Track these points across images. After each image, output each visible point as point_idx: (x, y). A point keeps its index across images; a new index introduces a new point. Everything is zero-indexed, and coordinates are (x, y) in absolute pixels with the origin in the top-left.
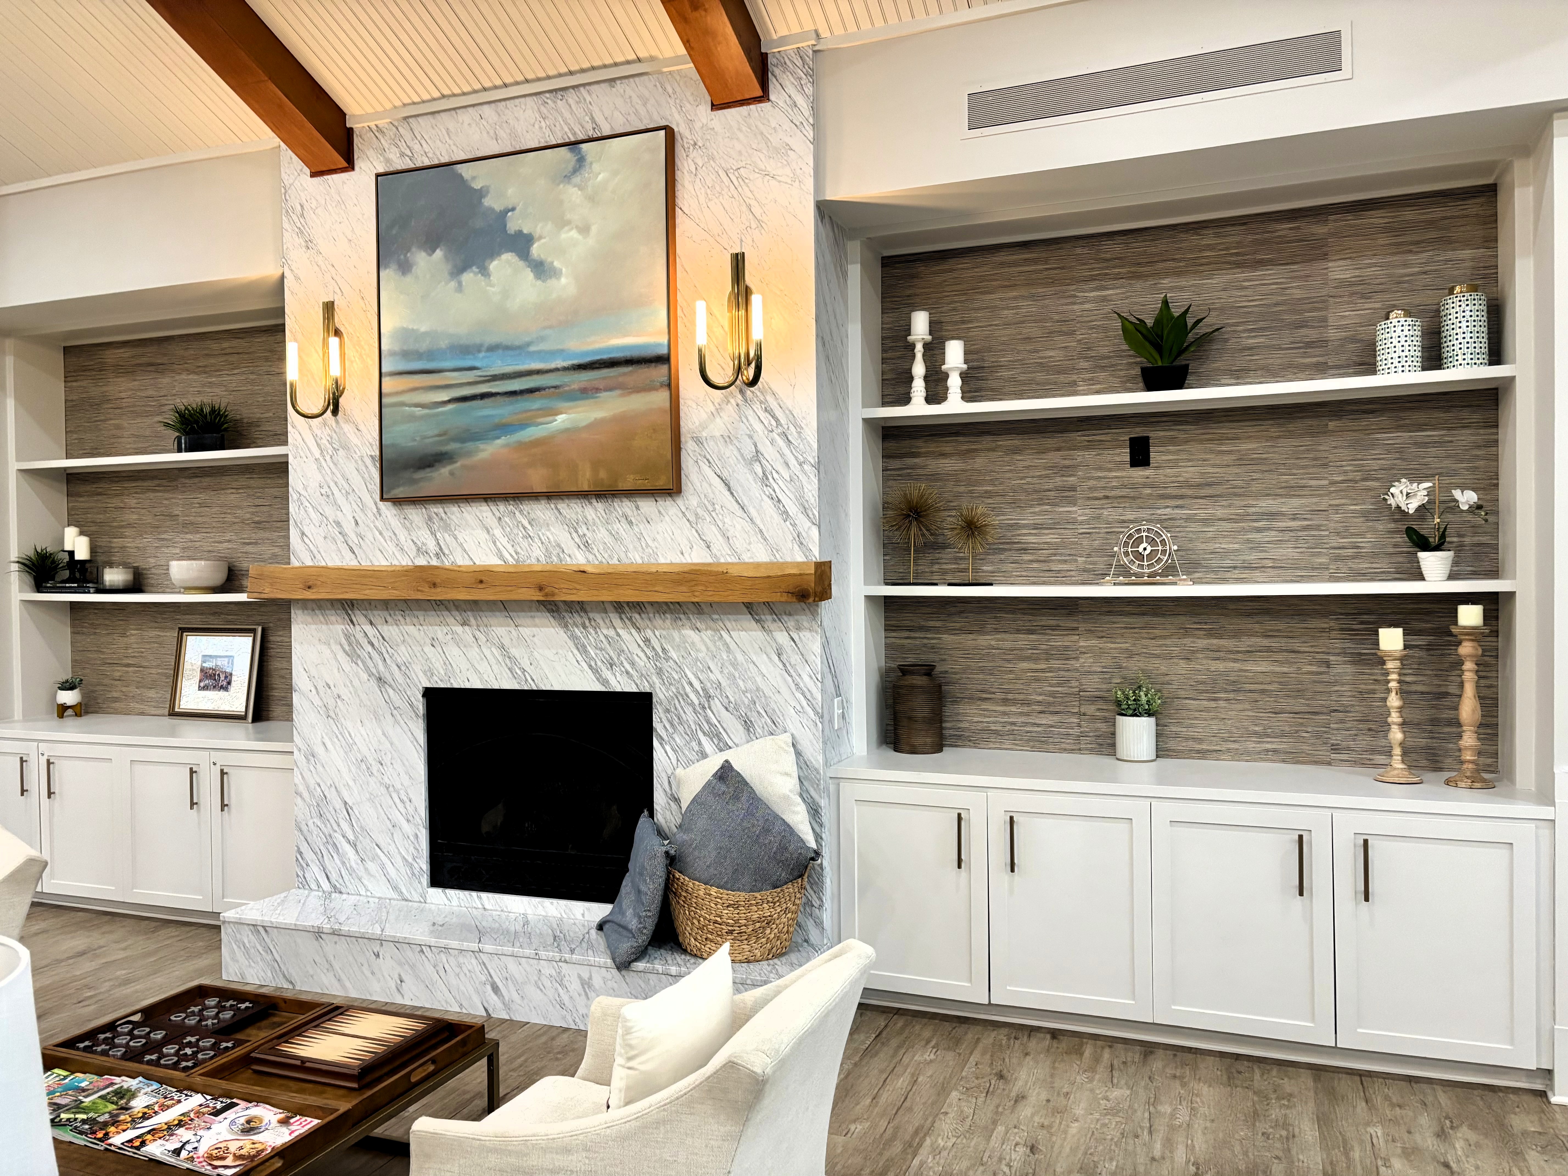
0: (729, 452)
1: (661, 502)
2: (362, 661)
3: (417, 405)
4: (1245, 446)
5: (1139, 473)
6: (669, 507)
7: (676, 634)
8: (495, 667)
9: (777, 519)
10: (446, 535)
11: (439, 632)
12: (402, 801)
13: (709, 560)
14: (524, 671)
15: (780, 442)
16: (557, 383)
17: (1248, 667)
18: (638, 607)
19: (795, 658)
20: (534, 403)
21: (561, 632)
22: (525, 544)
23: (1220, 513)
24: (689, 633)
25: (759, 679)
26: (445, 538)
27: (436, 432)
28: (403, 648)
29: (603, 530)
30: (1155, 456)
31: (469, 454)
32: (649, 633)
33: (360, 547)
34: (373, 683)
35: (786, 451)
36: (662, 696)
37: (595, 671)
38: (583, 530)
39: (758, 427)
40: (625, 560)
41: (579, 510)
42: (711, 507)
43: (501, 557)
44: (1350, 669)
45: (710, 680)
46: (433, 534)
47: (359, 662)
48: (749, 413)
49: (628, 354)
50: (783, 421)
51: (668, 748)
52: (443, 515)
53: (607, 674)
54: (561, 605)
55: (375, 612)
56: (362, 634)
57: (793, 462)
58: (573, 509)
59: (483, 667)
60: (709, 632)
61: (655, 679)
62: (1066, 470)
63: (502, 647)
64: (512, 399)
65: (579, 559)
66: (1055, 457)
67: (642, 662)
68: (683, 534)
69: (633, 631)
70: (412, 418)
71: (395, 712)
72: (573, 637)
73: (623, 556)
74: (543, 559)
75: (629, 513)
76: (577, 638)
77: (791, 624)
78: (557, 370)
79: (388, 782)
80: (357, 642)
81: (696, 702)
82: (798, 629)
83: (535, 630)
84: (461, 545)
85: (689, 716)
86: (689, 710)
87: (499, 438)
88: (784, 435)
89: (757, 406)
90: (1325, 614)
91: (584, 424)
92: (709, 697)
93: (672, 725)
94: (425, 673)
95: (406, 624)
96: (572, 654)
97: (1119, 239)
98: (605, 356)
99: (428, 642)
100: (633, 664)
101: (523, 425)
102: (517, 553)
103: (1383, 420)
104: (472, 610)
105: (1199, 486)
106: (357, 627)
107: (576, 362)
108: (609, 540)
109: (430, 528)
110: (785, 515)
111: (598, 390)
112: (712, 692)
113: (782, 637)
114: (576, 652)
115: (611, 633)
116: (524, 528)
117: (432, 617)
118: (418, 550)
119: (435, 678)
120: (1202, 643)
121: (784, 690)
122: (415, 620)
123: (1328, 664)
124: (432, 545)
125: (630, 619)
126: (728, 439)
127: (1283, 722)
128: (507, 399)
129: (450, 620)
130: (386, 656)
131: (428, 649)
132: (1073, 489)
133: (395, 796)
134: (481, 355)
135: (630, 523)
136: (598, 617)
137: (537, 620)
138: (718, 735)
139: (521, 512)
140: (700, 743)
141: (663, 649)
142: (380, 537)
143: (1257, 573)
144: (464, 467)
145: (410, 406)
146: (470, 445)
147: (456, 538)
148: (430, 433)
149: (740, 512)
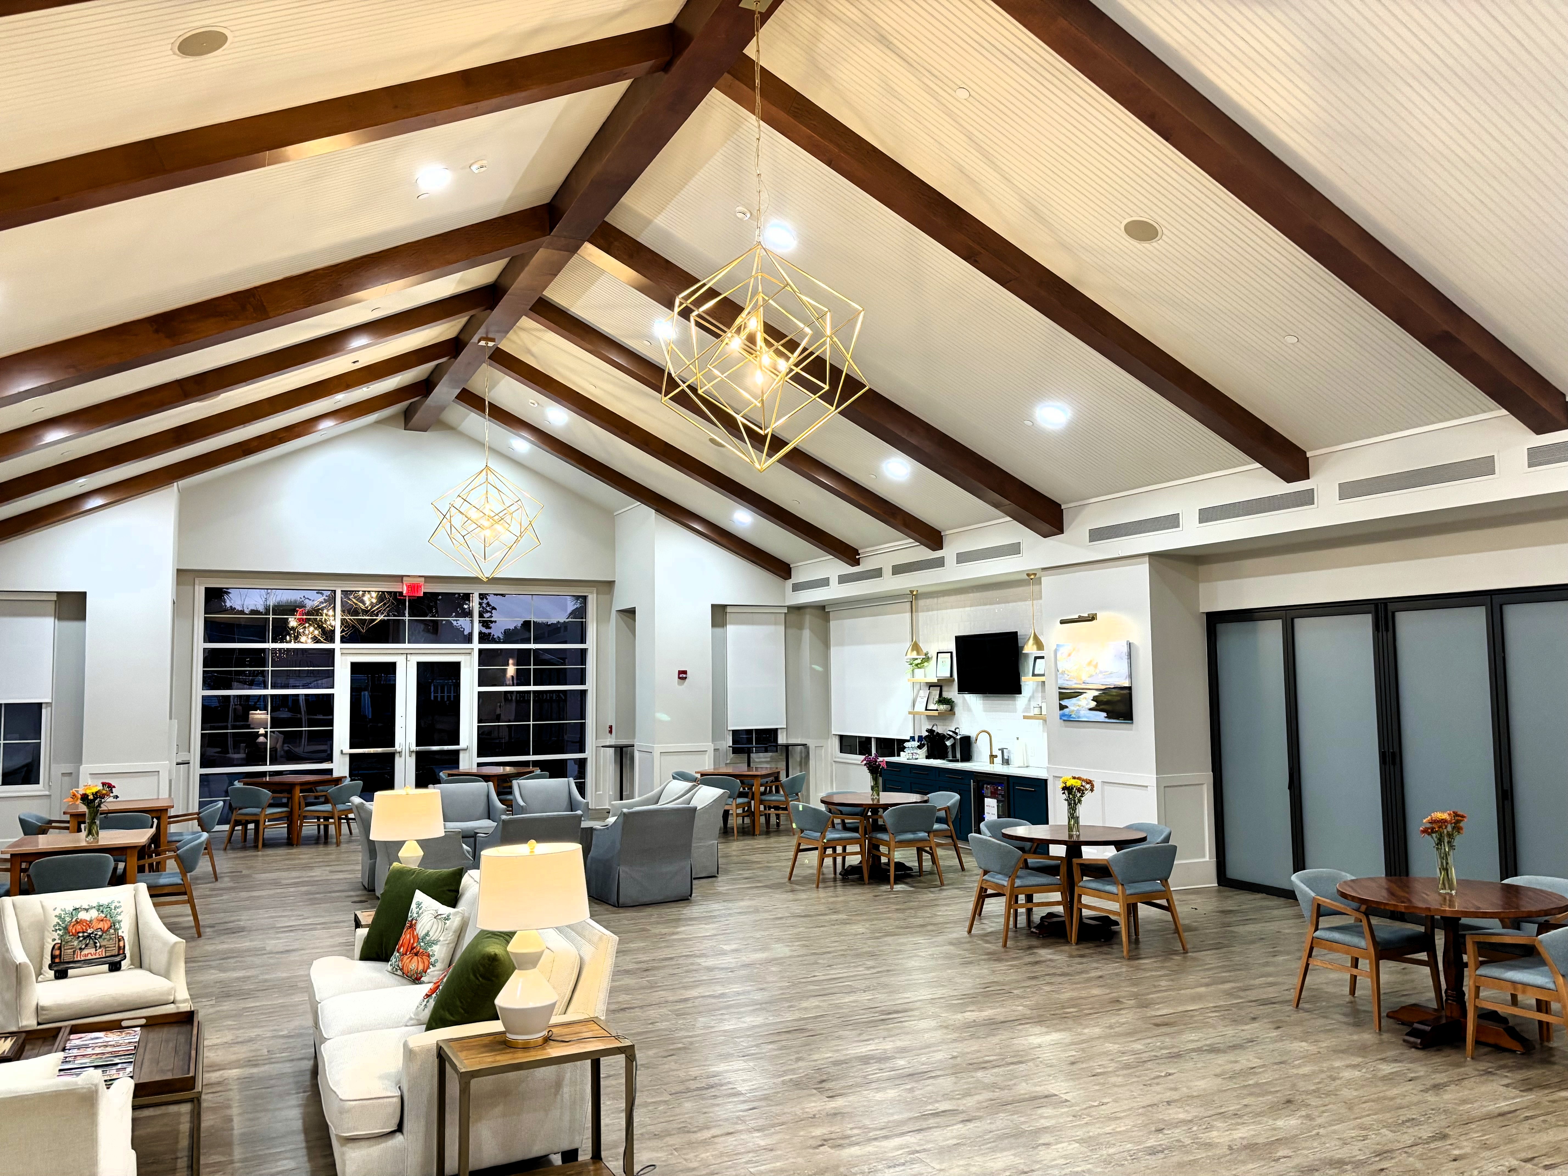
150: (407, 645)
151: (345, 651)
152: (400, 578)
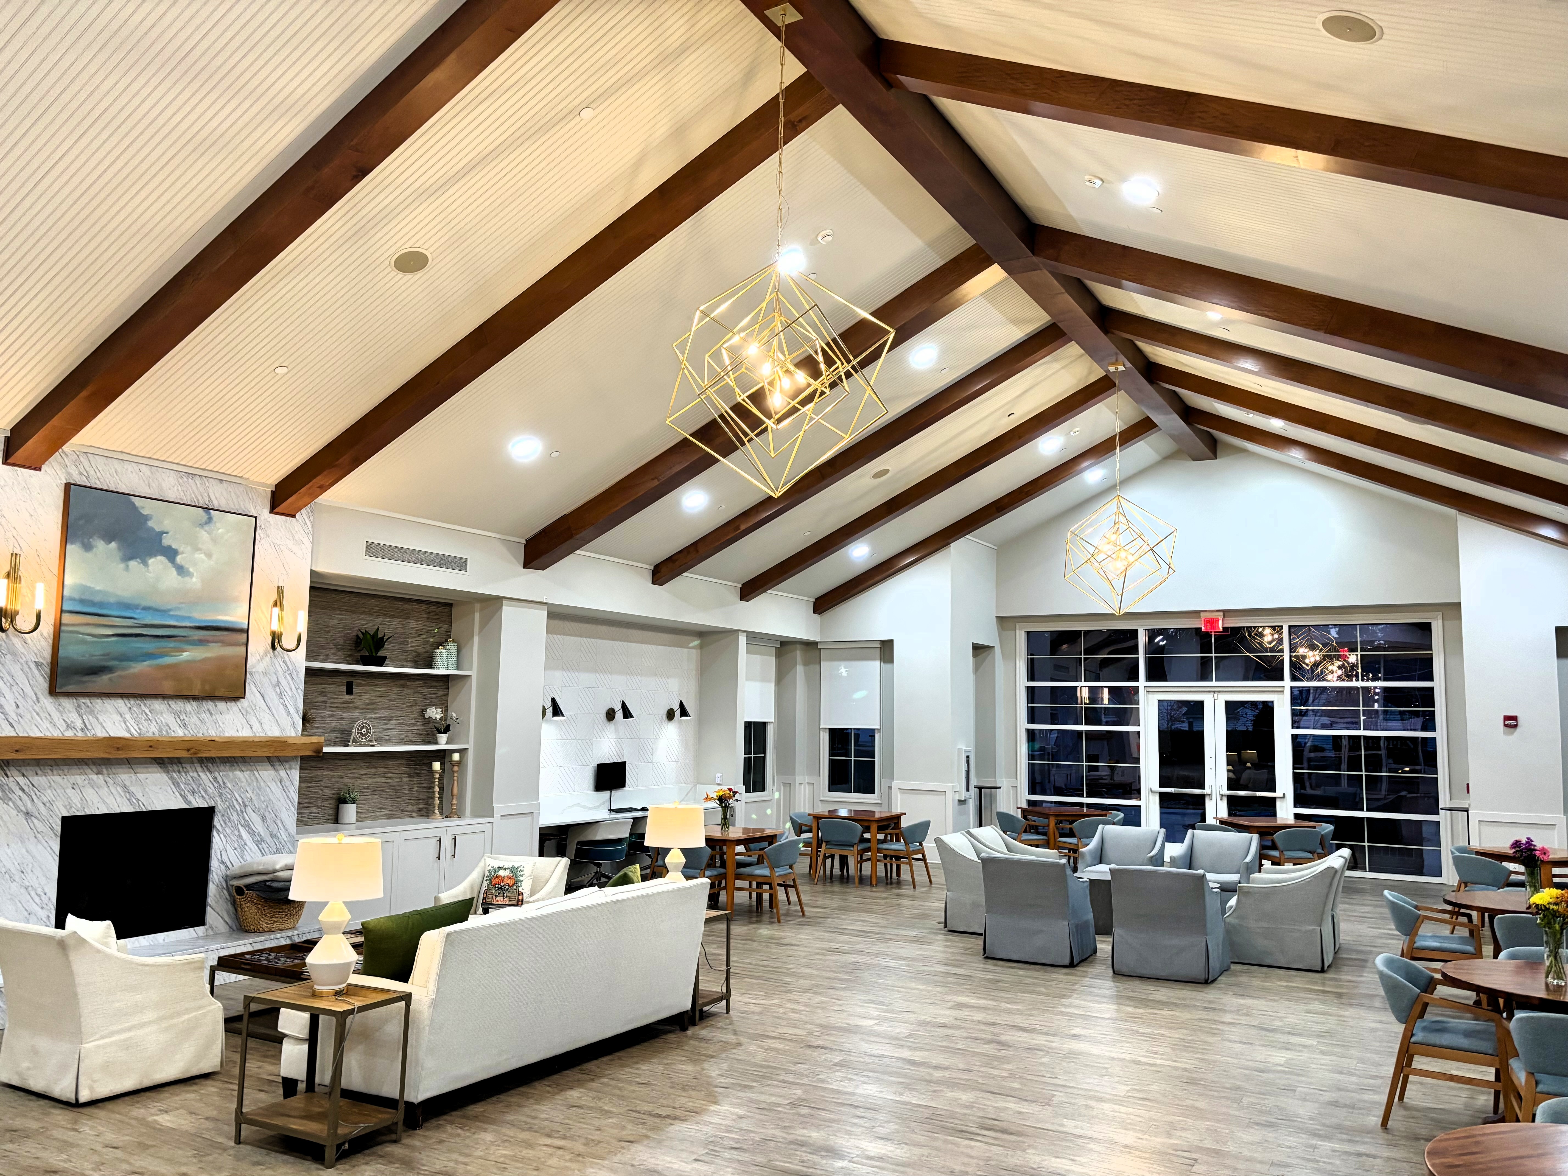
0: (265, 680)
1: (229, 704)
2: (13, 803)
3: (89, 635)
4: (384, 689)
5: (348, 697)
6: (233, 707)
7: (230, 774)
8: (118, 799)
9: (285, 714)
10: (90, 717)
11: (79, 779)
12: (39, 895)
13: (251, 735)
14: (138, 800)
15: (289, 678)
16: (185, 634)
17: (379, 780)
18: (212, 760)
19: (288, 783)
20: (171, 644)
21: (164, 776)
22: (146, 724)
23: (374, 716)
24: (238, 773)
25: (270, 795)
26: (89, 719)
27: (102, 653)
28: (49, 791)
29: (195, 717)
30: (355, 691)
31: (124, 669)
32: (217, 774)
33: (19, 722)
34: (21, 817)
35: (291, 682)
36: (220, 808)
37: (184, 797)
38: (183, 717)
39: (279, 669)
40: (206, 734)
41: (182, 705)
42: (253, 707)
43: (129, 731)
44: (408, 779)
45: (247, 798)
46: (81, 716)
47: (11, 804)
48: (276, 662)
49: (227, 625)
50: (291, 668)
51: (222, 836)
52: (89, 704)
53: (190, 798)
54: (166, 760)
55: (28, 768)
56: (15, 784)
57: (293, 688)
58: (178, 705)
59: (110, 800)
60: (248, 772)
61: (218, 799)
62: (324, 694)
63: (125, 787)
64: (158, 639)
65: (180, 733)
66: (319, 687)
67: (211, 790)
68: (239, 720)
69: (208, 774)
70: (84, 642)
71: (38, 835)
72: (172, 778)
73: (205, 732)
74: (157, 733)
75: (211, 708)
76: (175, 779)
77: (287, 766)
78: (186, 627)
79: (27, 884)
80: (10, 789)
81: (238, 809)
82: (290, 769)
83: (148, 775)
84: (101, 724)
85: (235, 817)
86: (235, 814)
87: (145, 661)
88: (291, 675)
89: (279, 659)
90: (402, 758)
91: (199, 659)
92: (245, 806)
93: (225, 823)
94: (65, 807)
95: (53, 775)
96: (169, 788)
97: (348, 595)
98: (214, 624)
99: (70, 786)
100: (206, 791)
101: (162, 655)
102: (140, 729)
103: (421, 683)
104: (105, 765)
105: (368, 704)
106: (11, 779)
107: (197, 624)
108: (198, 723)
109: (78, 713)
110: (288, 713)
111: (208, 642)
112: (247, 803)
113: (283, 773)
114: (173, 787)
115: (195, 775)
116: (146, 714)
117: (75, 769)
118: (68, 726)
119: (73, 810)
120: (365, 771)
121: (282, 800)
122: (60, 772)
123: (401, 777)
124: (79, 724)
125: (206, 767)
126: (265, 674)
127: (388, 803)
128: (153, 639)
129: (88, 771)
130: (34, 797)
131: (70, 791)
132: (325, 702)
133: (33, 893)
134: (138, 611)
135: (211, 714)
136: (188, 766)
137: (150, 770)
138: (249, 826)
139: (145, 705)
140: (239, 831)
141: (224, 783)
142: (37, 717)
143: (384, 742)
144: (120, 677)
145: (83, 634)
146: (124, 663)
147: (97, 719)
148: (97, 653)
149: (268, 711)
150: (1214, 683)
151: (1150, 689)
152: (1196, 614)
